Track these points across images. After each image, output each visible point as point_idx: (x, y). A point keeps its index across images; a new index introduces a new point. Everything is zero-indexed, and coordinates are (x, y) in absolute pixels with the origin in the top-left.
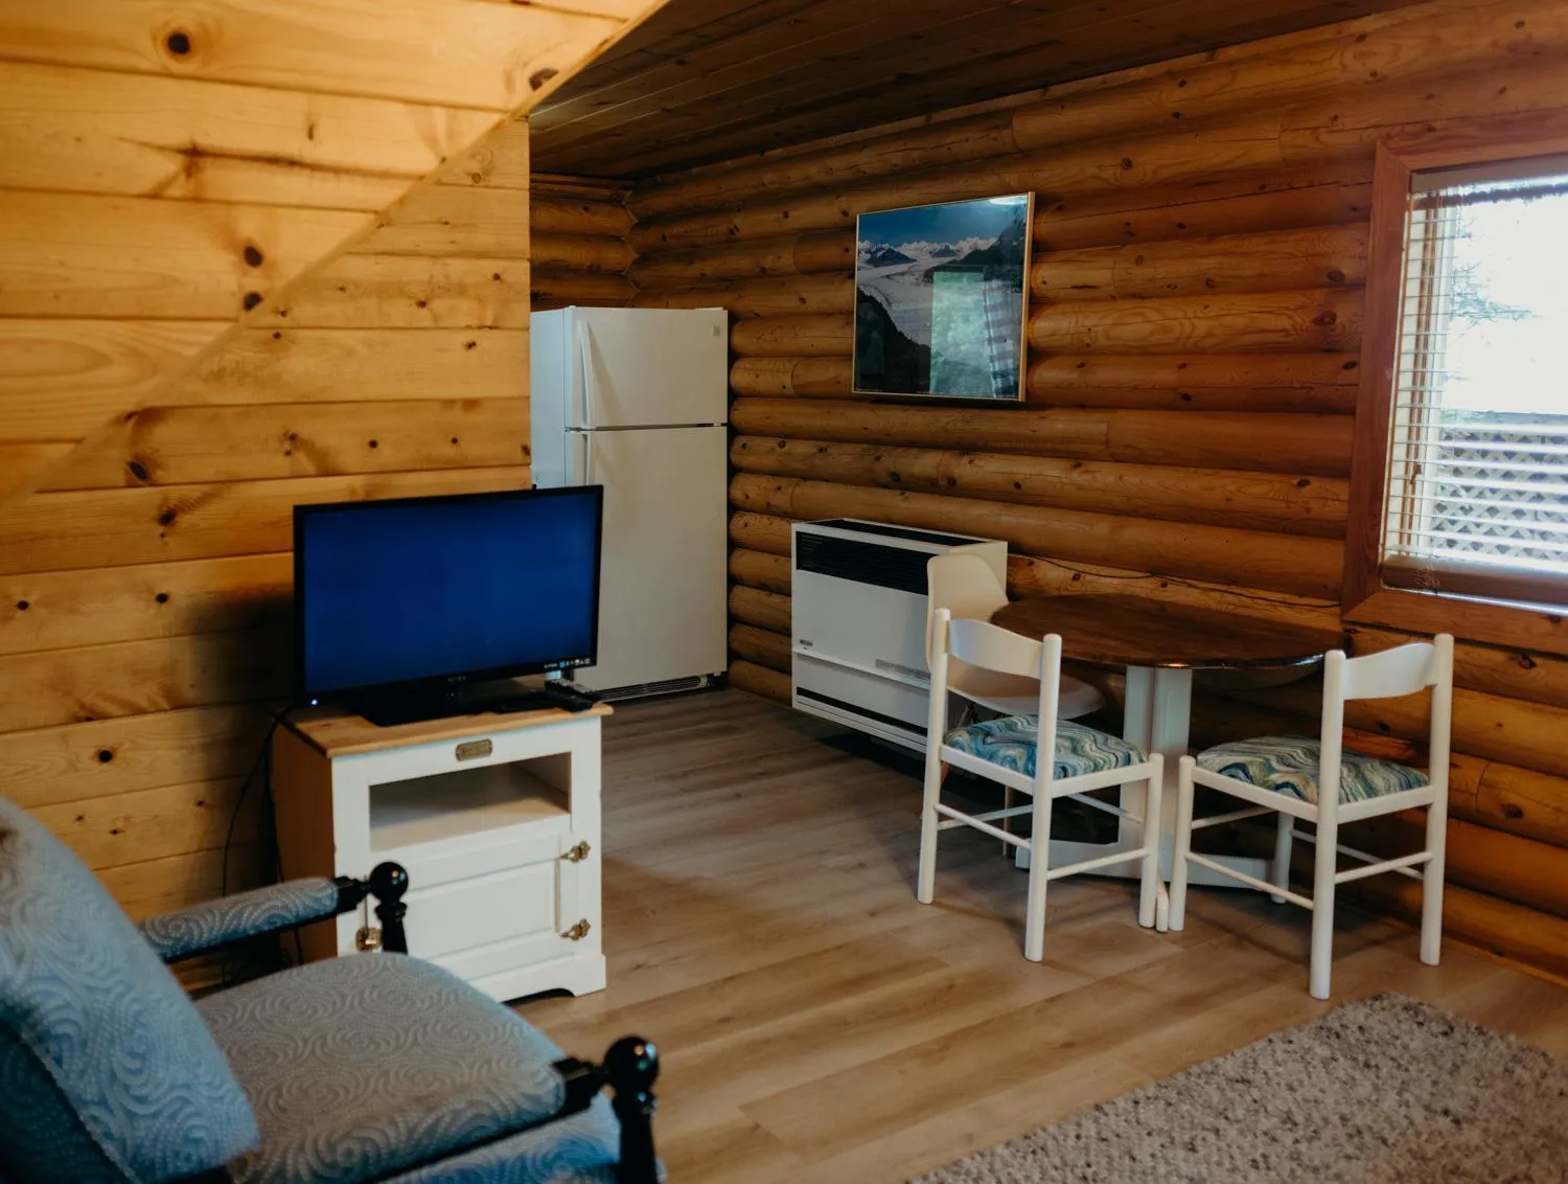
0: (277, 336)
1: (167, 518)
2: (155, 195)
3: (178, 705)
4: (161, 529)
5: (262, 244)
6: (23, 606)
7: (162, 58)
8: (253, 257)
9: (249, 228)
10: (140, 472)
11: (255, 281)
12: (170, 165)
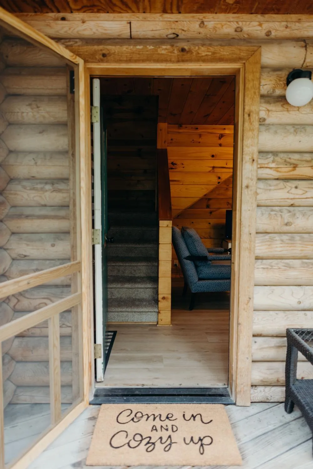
0: (227, 189)
1: (211, 213)
2: (210, 172)
3: (211, 238)
4: (210, 214)
5: (220, 177)
6: (193, 223)
7: (211, 158)
8: (219, 178)
9: (219, 175)
10: (208, 206)
11: (220, 181)
12: (211, 169)
